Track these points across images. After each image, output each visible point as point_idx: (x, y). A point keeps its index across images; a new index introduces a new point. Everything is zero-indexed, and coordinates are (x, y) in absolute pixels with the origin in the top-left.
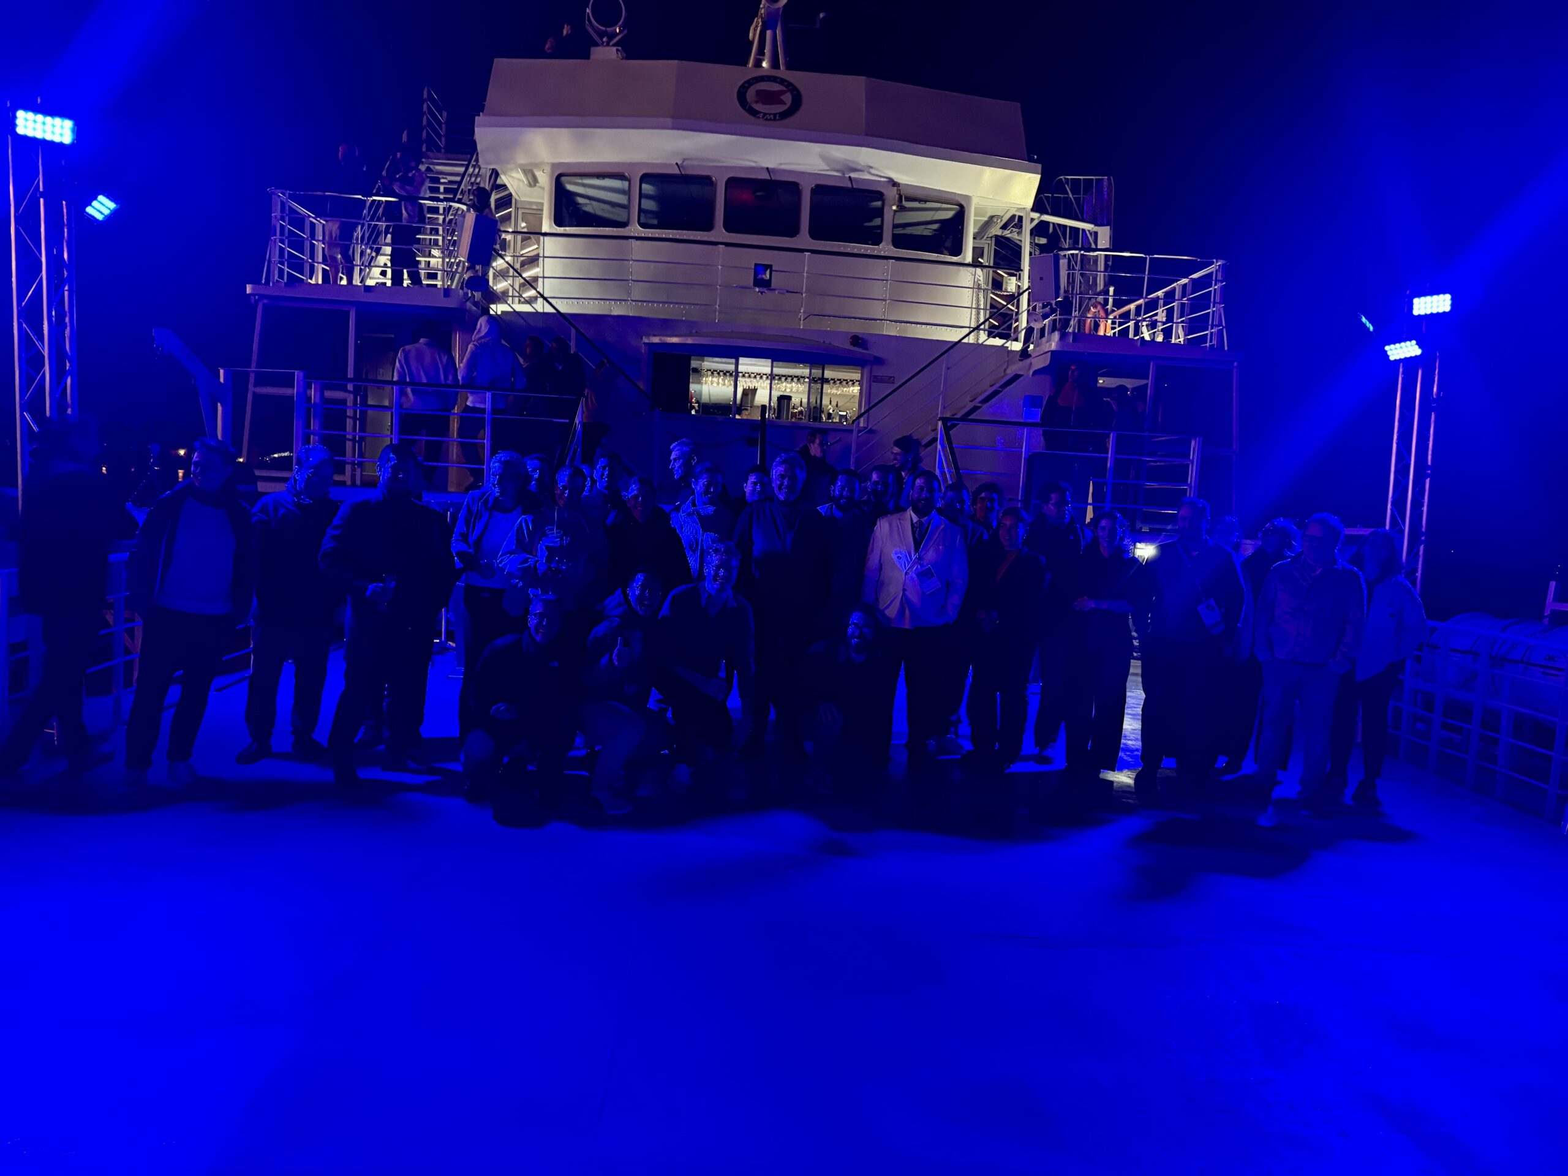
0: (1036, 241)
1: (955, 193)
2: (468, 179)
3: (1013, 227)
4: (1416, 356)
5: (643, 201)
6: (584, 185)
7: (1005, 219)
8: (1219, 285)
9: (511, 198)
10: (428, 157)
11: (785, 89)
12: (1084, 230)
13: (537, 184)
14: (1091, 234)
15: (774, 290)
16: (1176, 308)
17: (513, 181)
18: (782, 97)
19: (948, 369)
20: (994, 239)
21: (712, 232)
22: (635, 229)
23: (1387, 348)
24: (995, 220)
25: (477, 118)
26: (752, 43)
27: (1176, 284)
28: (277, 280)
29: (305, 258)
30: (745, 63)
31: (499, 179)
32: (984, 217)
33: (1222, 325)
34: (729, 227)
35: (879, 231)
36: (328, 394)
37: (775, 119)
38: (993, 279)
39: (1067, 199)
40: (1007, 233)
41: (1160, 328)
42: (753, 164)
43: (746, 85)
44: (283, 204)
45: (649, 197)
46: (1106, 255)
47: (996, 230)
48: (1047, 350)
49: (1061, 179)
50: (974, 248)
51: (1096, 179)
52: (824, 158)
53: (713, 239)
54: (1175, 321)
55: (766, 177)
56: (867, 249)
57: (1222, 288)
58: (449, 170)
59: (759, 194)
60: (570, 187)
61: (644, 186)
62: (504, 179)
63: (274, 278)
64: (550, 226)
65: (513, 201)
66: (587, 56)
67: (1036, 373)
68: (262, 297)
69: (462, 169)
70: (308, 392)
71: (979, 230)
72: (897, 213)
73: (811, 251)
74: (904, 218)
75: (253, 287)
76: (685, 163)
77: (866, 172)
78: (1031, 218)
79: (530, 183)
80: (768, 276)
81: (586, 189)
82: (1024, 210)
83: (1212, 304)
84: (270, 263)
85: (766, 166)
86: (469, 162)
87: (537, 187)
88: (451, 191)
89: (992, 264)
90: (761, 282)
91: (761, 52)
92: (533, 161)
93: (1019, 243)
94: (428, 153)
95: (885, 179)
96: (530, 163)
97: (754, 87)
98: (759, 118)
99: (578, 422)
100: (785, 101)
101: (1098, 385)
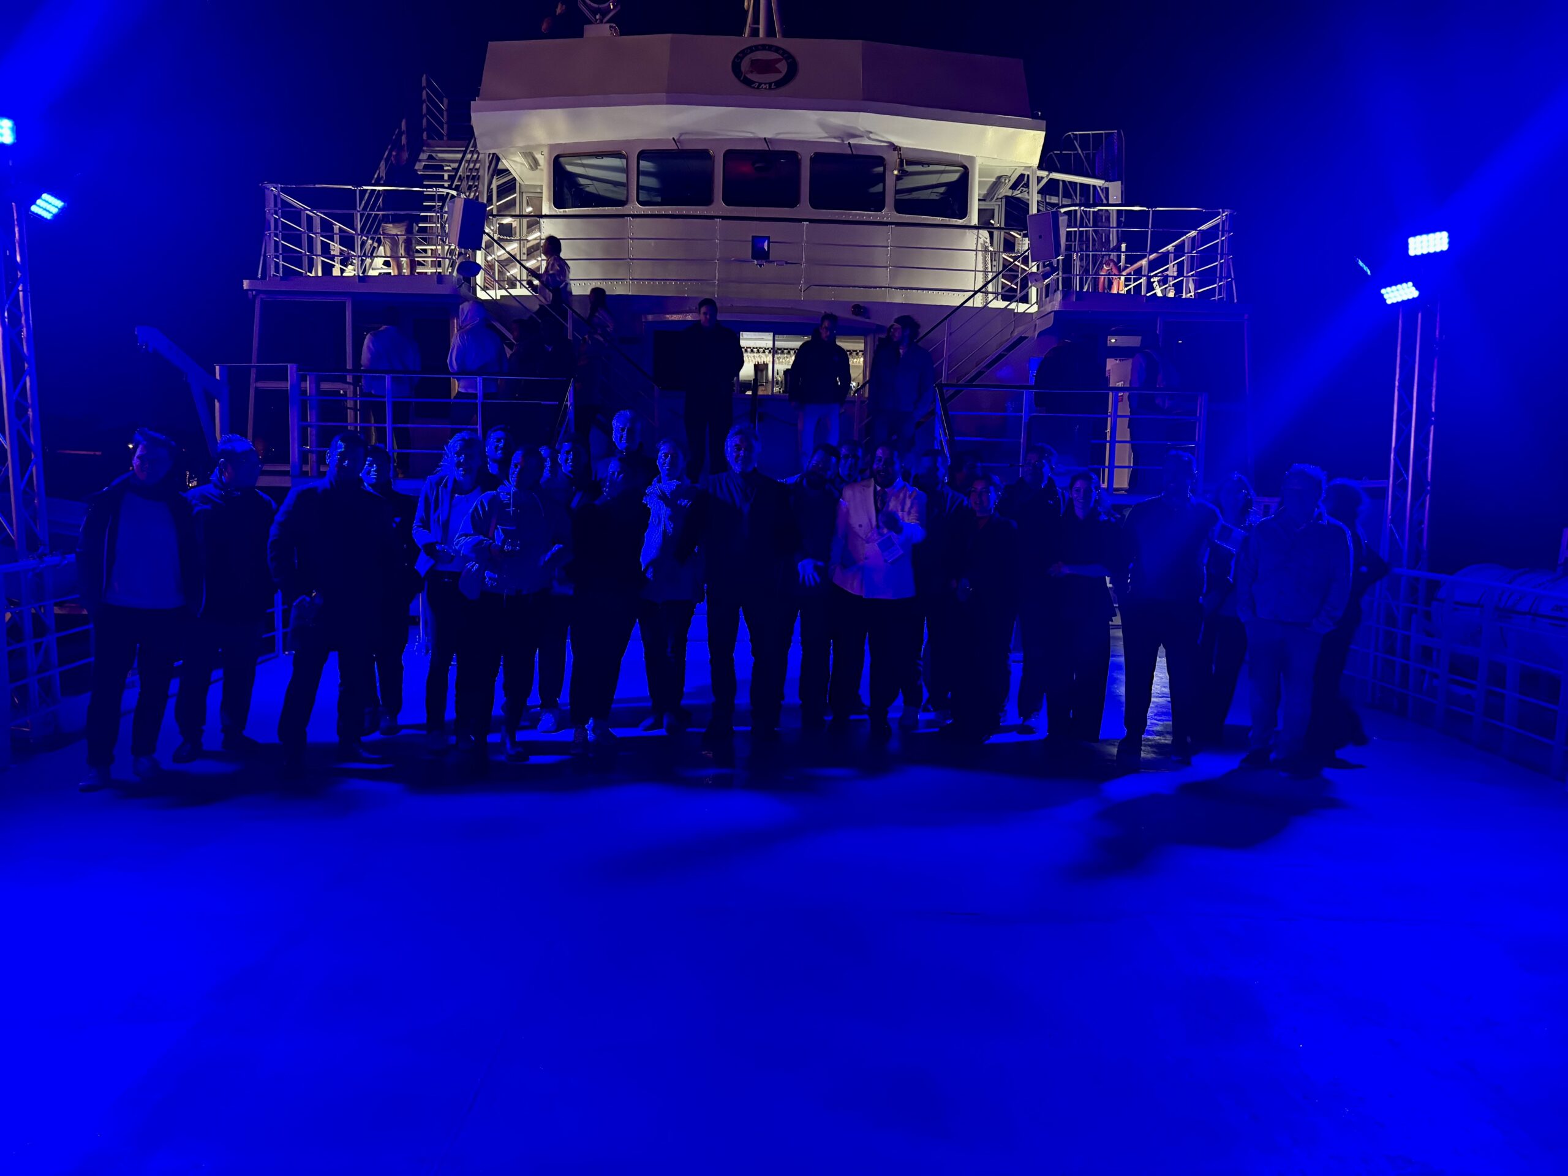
0: (1047, 200)
1: (959, 155)
2: (467, 165)
3: (1022, 186)
4: (1414, 299)
5: (641, 178)
6: (583, 165)
7: (1013, 180)
8: (1227, 235)
9: (515, 183)
10: (429, 146)
11: (780, 57)
12: (1094, 187)
13: (539, 167)
14: (1102, 190)
15: (771, 262)
16: (1185, 262)
17: (515, 164)
18: (777, 66)
19: (951, 334)
20: (1004, 200)
21: (711, 206)
22: (635, 207)
23: (1383, 291)
24: (1003, 180)
25: (472, 102)
26: (748, 11)
27: (1185, 237)
28: (273, 275)
29: (303, 251)
30: (740, 33)
31: (500, 163)
32: (991, 177)
33: (1231, 277)
35: (882, 198)
36: (325, 386)
37: (770, 88)
38: (1005, 239)
39: (1077, 155)
40: (1017, 193)
41: (1171, 283)
42: (751, 135)
43: (741, 55)
44: (275, 196)
45: (647, 174)
46: (1118, 210)
47: (1005, 191)
48: (1050, 311)
49: (1069, 135)
50: (980, 211)
51: (1105, 133)
52: (823, 125)
53: (712, 213)
54: (1185, 275)
55: (764, 147)
56: (856, 215)
57: (1229, 238)
58: (449, 156)
59: (758, 165)
60: (570, 168)
61: (642, 163)
62: (505, 164)
63: (270, 271)
64: (550, 208)
65: (518, 185)
66: (581, 36)
67: (1039, 334)
68: (259, 292)
69: (460, 156)
70: (303, 385)
71: (987, 191)
72: (898, 178)
73: (811, 221)
74: (908, 183)
75: (250, 282)
76: (683, 137)
77: (865, 137)
78: (1038, 177)
79: (531, 166)
80: (766, 248)
81: (587, 169)
82: (1031, 169)
83: (1219, 256)
84: (265, 257)
85: (764, 137)
86: (467, 148)
87: (537, 171)
88: (452, 178)
89: (1003, 226)
90: (760, 254)
91: (756, 20)
92: (531, 144)
93: (1027, 202)
94: (429, 141)
95: (886, 144)
96: (529, 145)
97: (749, 56)
98: (754, 87)
99: (569, 404)
100: (781, 70)
101: (1109, 344)
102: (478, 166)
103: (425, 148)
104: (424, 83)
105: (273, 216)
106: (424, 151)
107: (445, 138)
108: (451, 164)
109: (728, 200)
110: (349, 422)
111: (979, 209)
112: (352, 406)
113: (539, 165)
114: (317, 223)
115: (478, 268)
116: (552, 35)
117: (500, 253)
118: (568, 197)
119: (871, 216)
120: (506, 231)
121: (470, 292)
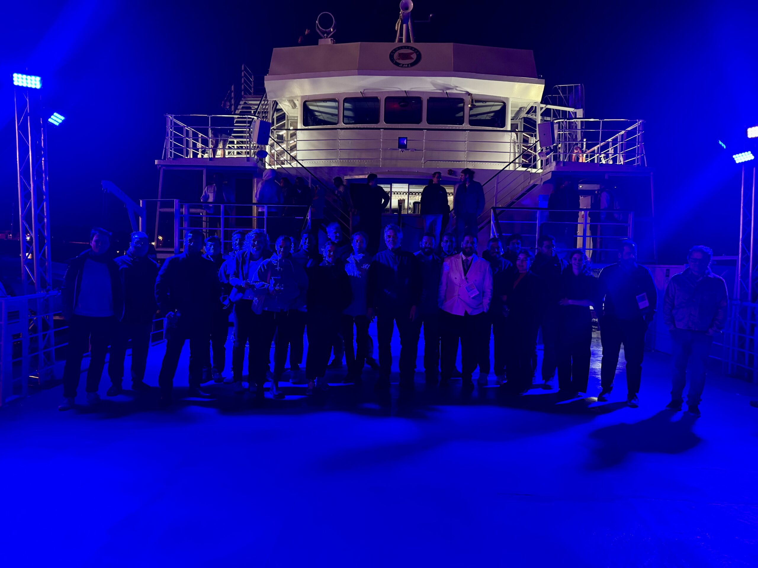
0: (545, 119)
1: (501, 97)
2: (262, 106)
3: (532, 112)
4: (751, 160)
5: (345, 112)
6: (318, 106)
7: (528, 109)
8: (641, 133)
9: (285, 115)
10: (245, 98)
11: (413, 52)
12: (569, 112)
13: (296, 107)
14: (573, 113)
15: (408, 149)
16: (618, 147)
17: (285, 106)
18: (411, 56)
19: (498, 183)
20: (523, 119)
21: (379, 124)
22: (342, 125)
23: (734, 156)
24: (523, 109)
25: (265, 76)
26: (397, 31)
27: (618, 134)
28: (169, 158)
29: (184, 147)
30: (394, 41)
31: (278, 105)
32: (517, 108)
33: (643, 154)
35: (462, 119)
36: (192, 210)
37: (408, 67)
38: (523, 137)
39: (560, 97)
40: (529, 116)
41: (611, 158)
42: (398, 90)
43: (394, 51)
44: (171, 121)
45: (348, 109)
46: (581, 121)
47: (523, 115)
48: (549, 171)
49: (556, 87)
50: (512, 124)
51: (574, 86)
52: (434, 84)
53: (379, 127)
54: (618, 153)
55: (405, 95)
56: (450, 127)
57: (642, 134)
58: (253, 103)
59: (402, 104)
60: (311, 107)
61: (346, 104)
62: (280, 106)
63: (168, 156)
64: (301, 126)
65: (286, 116)
66: (317, 44)
67: (544, 183)
68: (162, 166)
69: (259, 102)
70: (181, 210)
71: (515, 115)
72: (471, 109)
73: (428, 129)
74: (475, 111)
75: (158, 161)
76: (365, 91)
77: (455, 89)
78: (541, 107)
79: (292, 107)
80: (405, 143)
81: (319, 108)
82: (537, 103)
83: (637, 143)
84: (166, 149)
85: (404, 90)
86: (262, 98)
87: (296, 109)
88: (255, 113)
89: (522, 132)
90: (402, 146)
91: (401, 35)
92: (293, 96)
93: (535, 120)
94: (245, 95)
95: (465, 92)
96: (292, 96)
97: (397, 52)
98: (400, 66)
99: (308, 218)
100: (413, 58)
101: (579, 189)
102: (267, 107)
103: (243, 99)
104: (243, 68)
105: (170, 130)
106: (242, 100)
107: (252, 94)
108: (255, 106)
109: (387, 121)
110: (203, 227)
112: (205, 220)
113: (297, 107)
114: (191, 134)
115: (267, 153)
116: (302, 44)
117: (279, 148)
118: (310, 122)
119: (457, 127)
120: (281, 137)
121: (262, 165)
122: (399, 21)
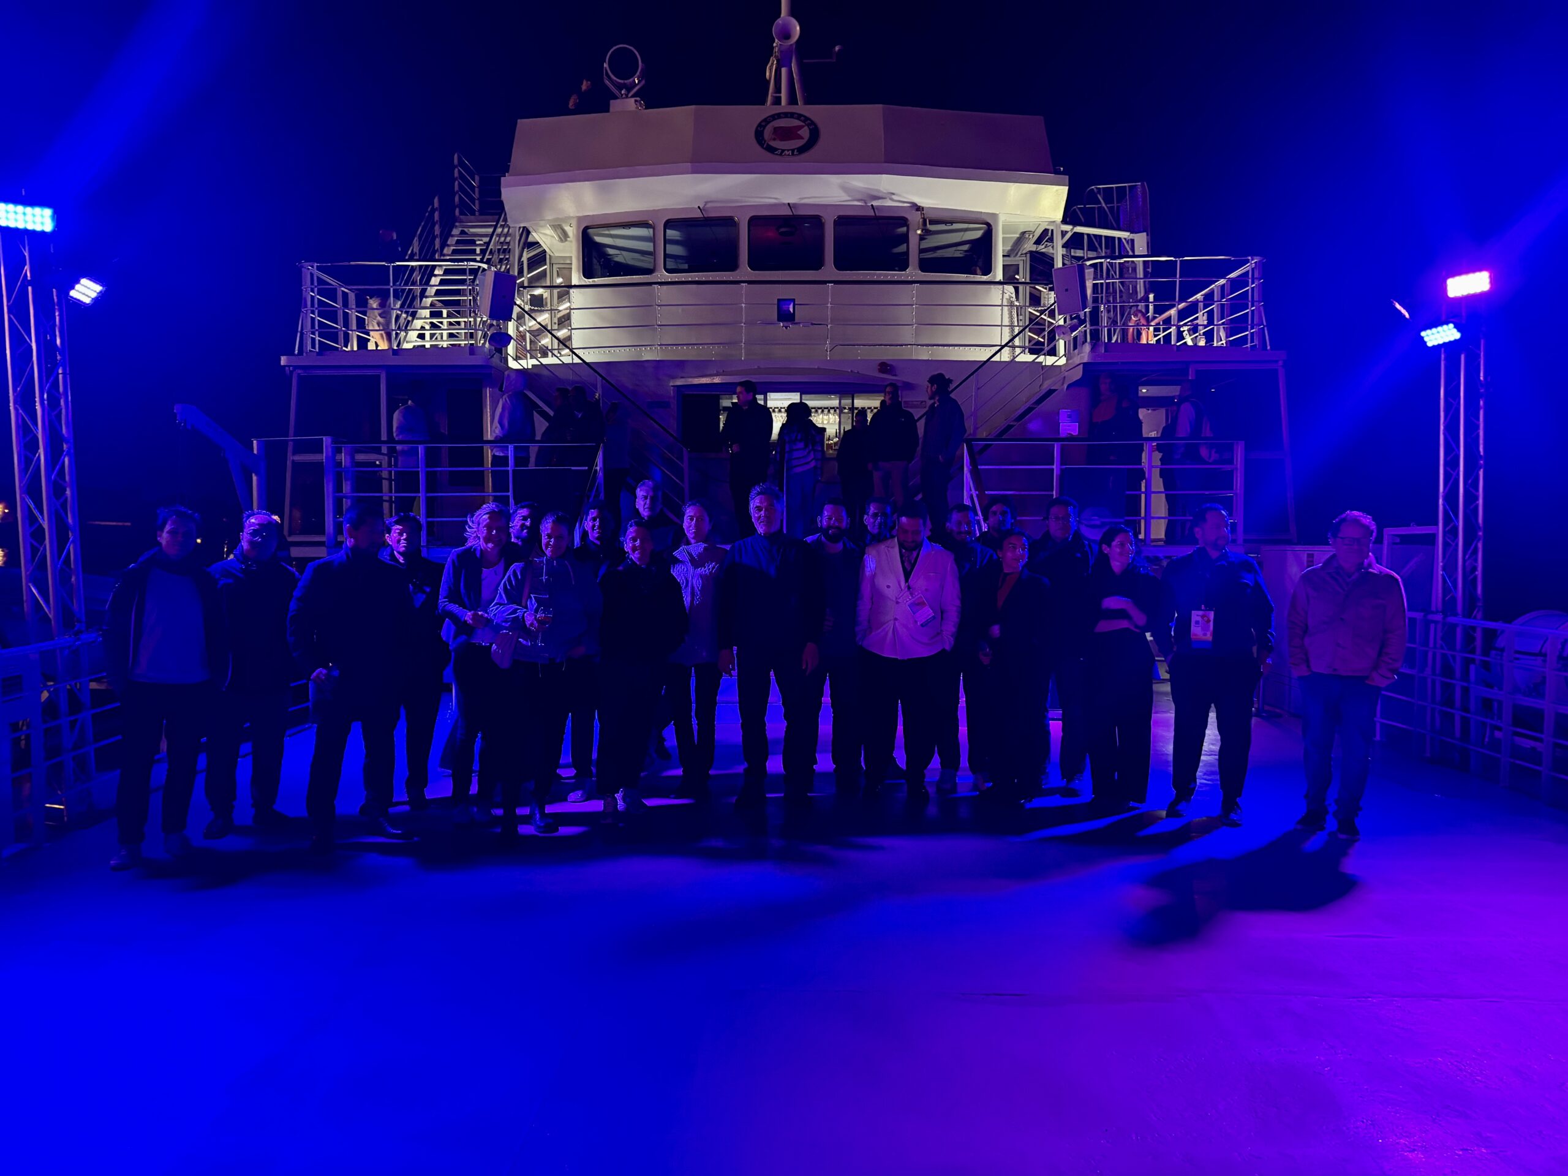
0: (1072, 254)
1: (981, 212)
2: (497, 239)
3: (1047, 241)
4: (1456, 341)
5: (668, 246)
6: (612, 236)
7: (1037, 235)
8: (1256, 283)
9: (545, 255)
10: (461, 221)
11: (804, 124)
12: (1119, 239)
13: (568, 239)
14: (1128, 242)
15: (796, 323)
16: (1215, 310)
17: (545, 237)
18: (799, 132)
19: (978, 389)
20: (1028, 255)
21: (737, 272)
22: (662, 275)
23: (1423, 334)
24: (1027, 236)
25: (502, 178)
26: (768, 82)
27: (1214, 285)
28: (310, 350)
29: (339, 327)
30: (763, 102)
31: (530, 236)
32: (1016, 233)
33: (1263, 325)
34: (754, 265)
35: (905, 257)
36: (360, 457)
37: (793, 154)
38: (1031, 294)
39: (1101, 209)
40: (1041, 248)
41: (1202, 332)
42: (774, 201)
43: (763, 123)
44: (312, 275)
45: (674, 242)
46: (1144, 261)
47: (1029, 246)
48: (1078, 362)
49: (1093, 189)
50: (1004, 266)
51: (1129, 186)
52: (845, 189)
53: (738, 279)
54: (1215, 323)
55: (788, 212)
56: (881, 275)
57: (1259, 285)
58: (480, 231)
59: (784, 229)
60: (598, 239)
61: (669, 232)
62: (535, 236)
63: (306, 346)
64: (580, 279)
65: (548, 257)
66: (606, 109)
67: (1069, 386)
68: (296, 367)
69: (491, 230)
70: (338, 457)
71: (1011, 247)
72: (922, 238)
73: (836, 282)
74: (932, 242)
75: (287, 358)
76: (709, 205)
77: (888, 199)
78: (1062, 231)
79: (560, 238)
80: (792, 310)
81: (615, 240)
82: (1055, 224)
83: (1250, 304)
84: (302, 333)
85: (787, 202)
86: (498, 222)
87: (567, 242)
88: (483, 252)
89: (1028, 281)
90: (785, 316)
91: (778, 89)
92: (560, 217)
93: (1052, 256)
94: (461, 217)
95: (909, 205)
96: (558, 218)
97: (771, 124)
98: (777, 154)
99: (598, 468)
100: (802, 135)
101: (1140, 394)
102: (508, 239)
103: (457, 224)
104: (456, 161)
105: (311, 294)
106: (456, 227)
107: (477, 213)
108: (483, 239)
110: (384, 492)
111: (1003, 265)
112: (387, 476)
113: (569, 237)
114: (352, 299)
115: (509, 338)
116: (579, 110)
117: (531, 324)
118: (597, 267)
119: (895, 275)
120: (537, 302)
121: (501, 362)
122: (773, 62)
